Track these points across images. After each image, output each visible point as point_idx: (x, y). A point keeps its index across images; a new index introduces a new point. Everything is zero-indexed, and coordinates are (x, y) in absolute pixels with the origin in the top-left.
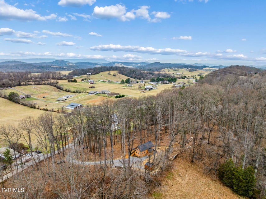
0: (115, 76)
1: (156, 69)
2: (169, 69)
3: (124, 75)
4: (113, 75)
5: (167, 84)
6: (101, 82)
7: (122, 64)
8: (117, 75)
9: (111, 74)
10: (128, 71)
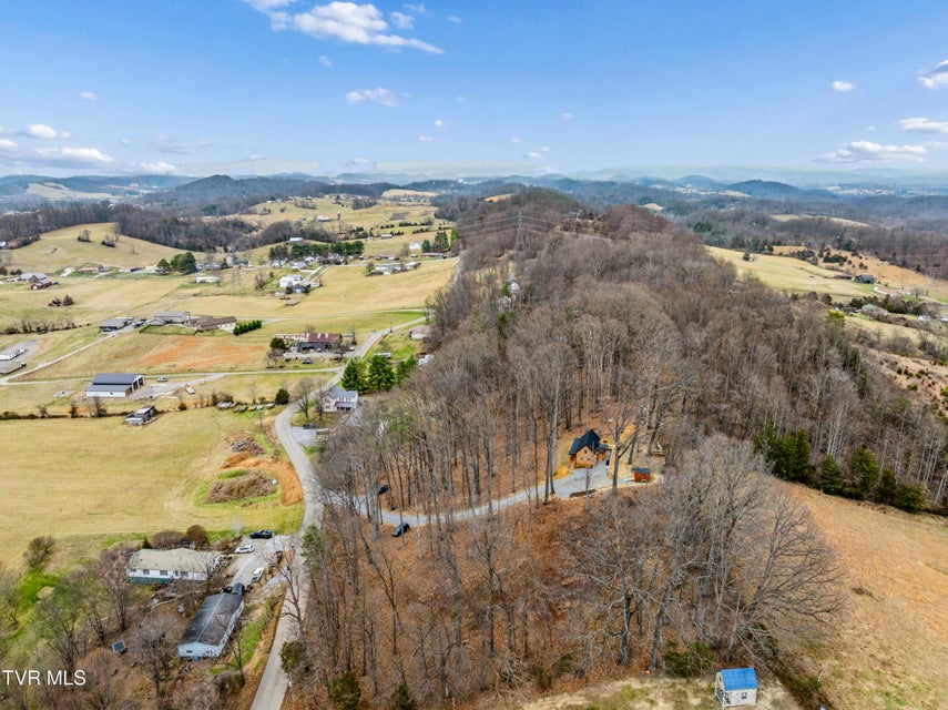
0: (113, 246)
1: (237, 206)
2: (279, 200)
3: (142, 238)
4: (103, 243)
5: (339, 263)
6: (70, 276)
7: (61, 186)
8: (117, 240)
9: (91, 238)
10: (157, 225)
